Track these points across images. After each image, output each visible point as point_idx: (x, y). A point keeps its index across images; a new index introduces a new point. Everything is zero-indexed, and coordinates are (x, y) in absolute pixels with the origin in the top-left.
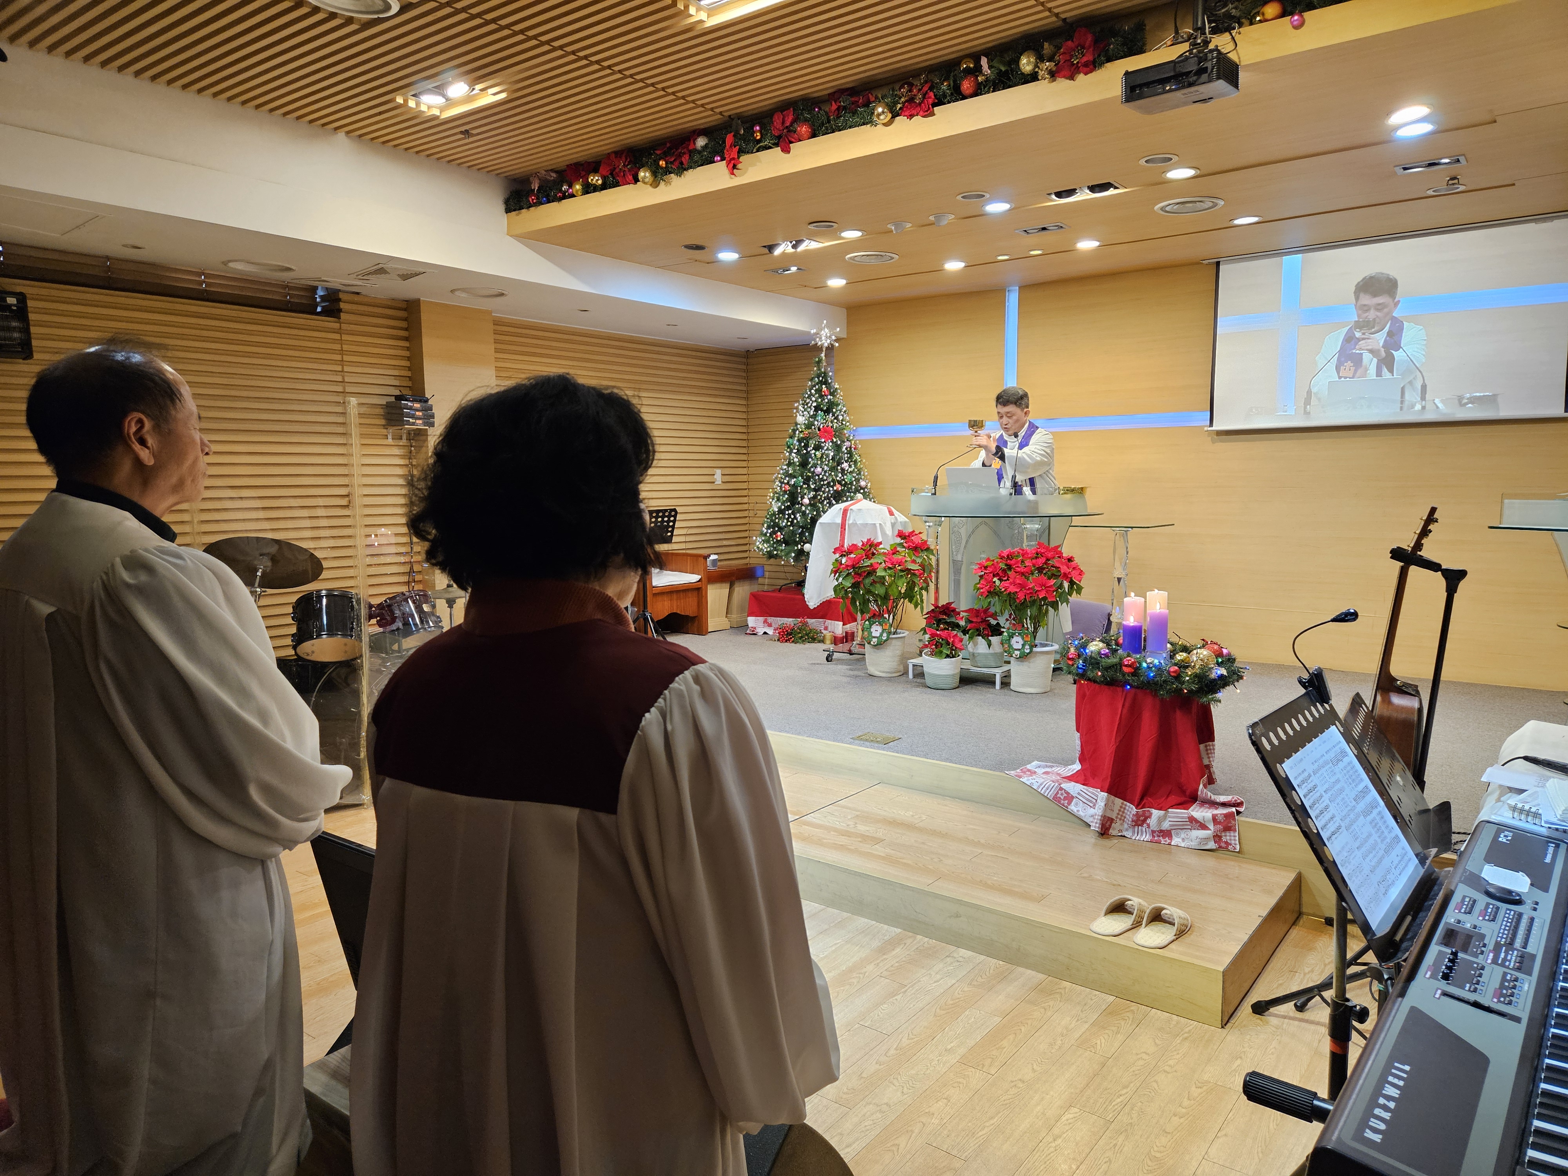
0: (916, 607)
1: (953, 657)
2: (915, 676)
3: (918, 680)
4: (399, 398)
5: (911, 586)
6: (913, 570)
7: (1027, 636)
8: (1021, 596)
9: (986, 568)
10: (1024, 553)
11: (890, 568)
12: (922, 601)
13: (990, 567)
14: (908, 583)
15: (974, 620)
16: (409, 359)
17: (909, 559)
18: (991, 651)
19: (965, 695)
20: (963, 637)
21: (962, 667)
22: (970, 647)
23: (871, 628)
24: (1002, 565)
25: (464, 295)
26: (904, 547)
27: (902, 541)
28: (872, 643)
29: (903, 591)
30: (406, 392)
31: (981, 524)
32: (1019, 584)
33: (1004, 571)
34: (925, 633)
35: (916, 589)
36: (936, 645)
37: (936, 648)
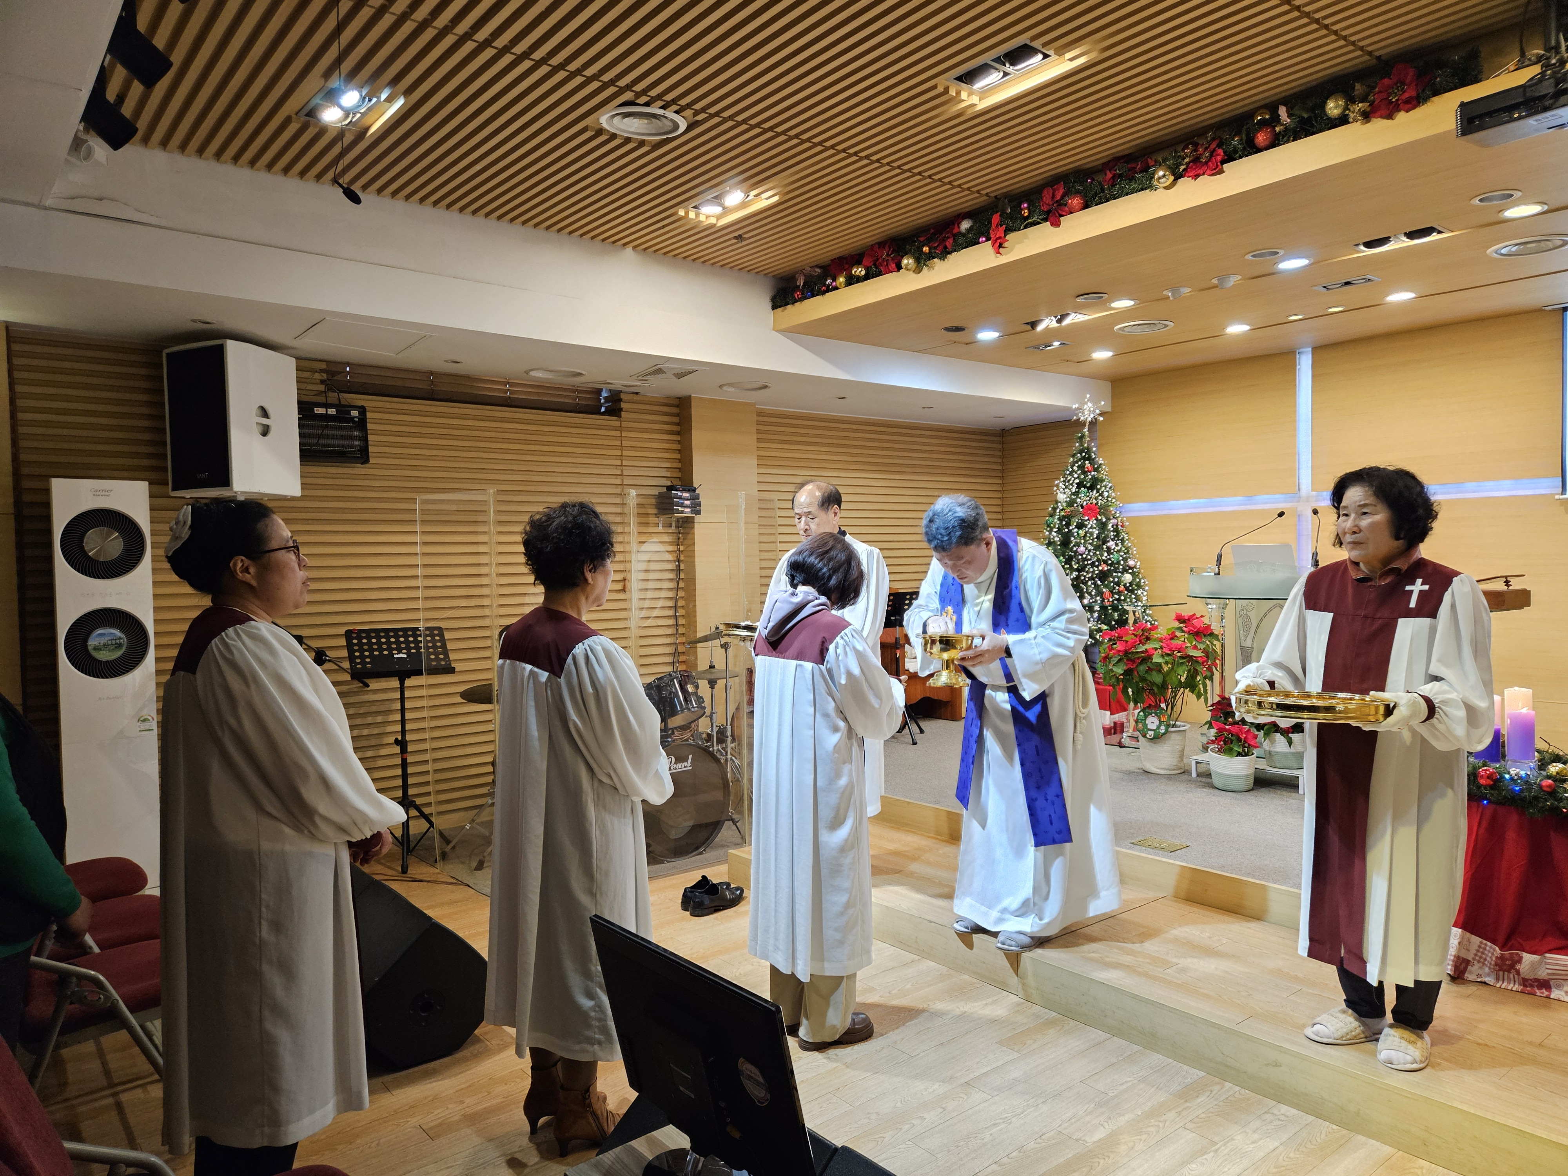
0: (1198, 698)
1: (1246, 755)
2: (1199, 775)
3: (1203, 780)
4: (670, 488)
5: (1193, 674)
6: (1195, 657)
11: (1167, 655)
12: (1206, 691)
14: (1189, 671)
16: (680, 451)
17: (1189, 645)
18: (1292, 750)
19: (1262, 799)
20: (1257, 733)
21: (1257, 767)
22: (1266, 745)
23: (1146, 719)
25: (732, 389)
26: (1183, 631)
27: (1181, 625)
28: (1148, 736)
29: (1183, 680)
30: (677, 482)
34: (1211, 726)
35: (1199, 677)
36: (1224, 741)
37: (1225, 744)
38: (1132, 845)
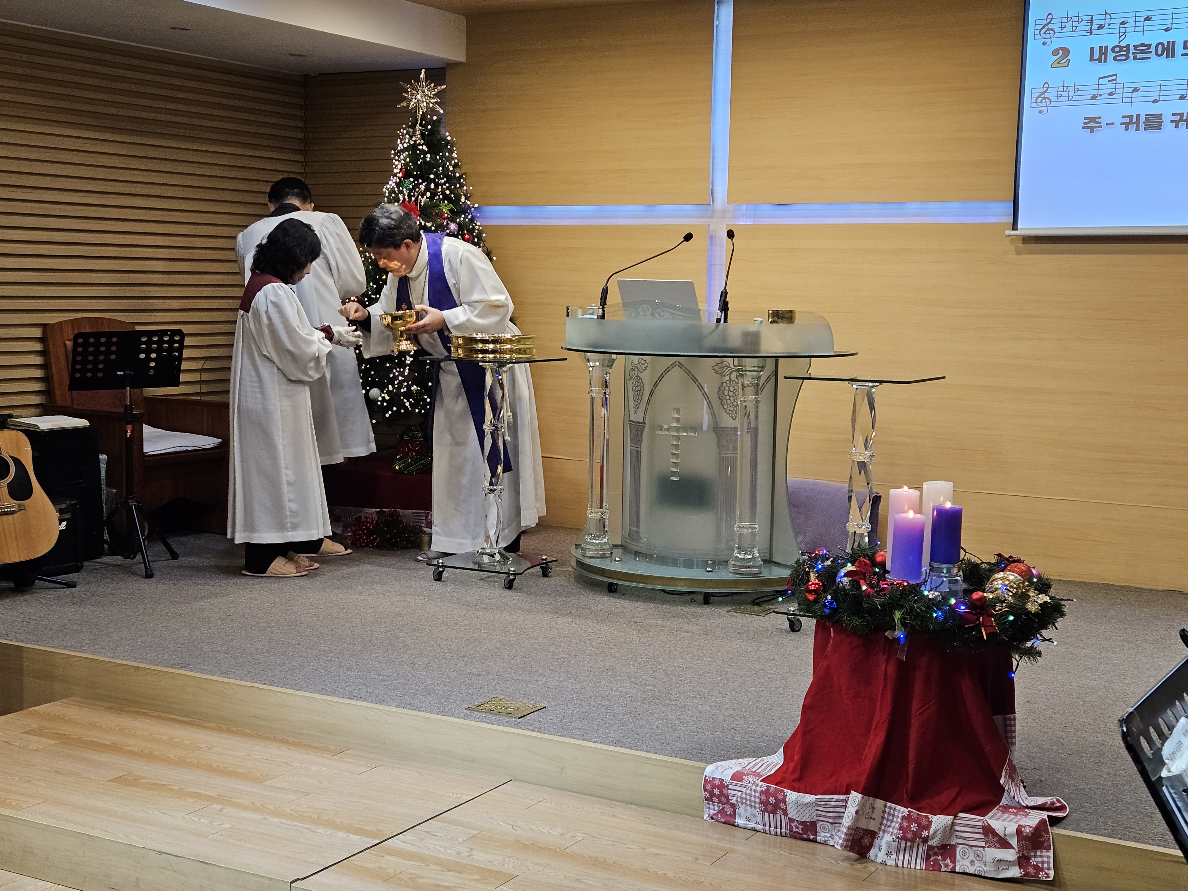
38: (468, 712)
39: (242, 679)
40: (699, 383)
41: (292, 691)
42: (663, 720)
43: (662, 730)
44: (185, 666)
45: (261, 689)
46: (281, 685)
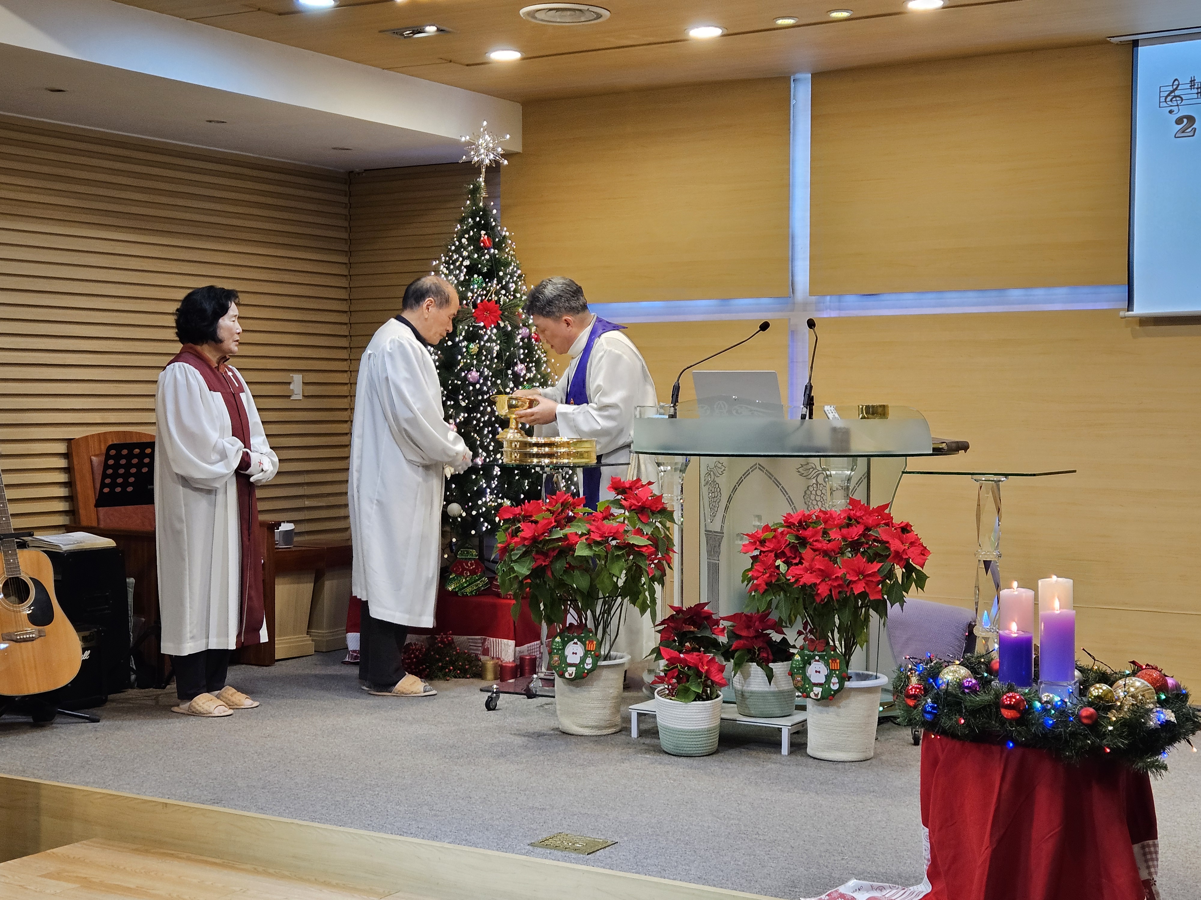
0: (643, 611)
1: (709, 698)
2: (642, 733)
3: (648, 741)
5: (634, 574)
6: (638, 546)
7: (834, 660)
8: (823, 590)
9: (763, 542)
10: (827, 517)
11: (598, 544)
12: (653, 601)
13: (770, 540)
14: (629, 570)
15: (744, 633)
17: (630, 528)
18: (773, 688)
19: (729, 765)
20: (724, 663)
21: (724, 716)
22: (737, 681)
23: (564, 649)
24: (790, 538)
26: (622, 507)
27: (619, 497)
28: (567, 675)
29: (620, 583)
31: (753, 468)
32: (820, 570)
33: (794, 548)
34: (659, 656)
35: (643, 580)
36: (678, 678)
37: (678, 683)
38: (531, 848)
39: (280, 814)
40: (782, 487)
41: (334, 828)
42: (750, 855)
43: (749, 866)
44: (217, 801)
45: (301, 825)
46: (323, 821)
